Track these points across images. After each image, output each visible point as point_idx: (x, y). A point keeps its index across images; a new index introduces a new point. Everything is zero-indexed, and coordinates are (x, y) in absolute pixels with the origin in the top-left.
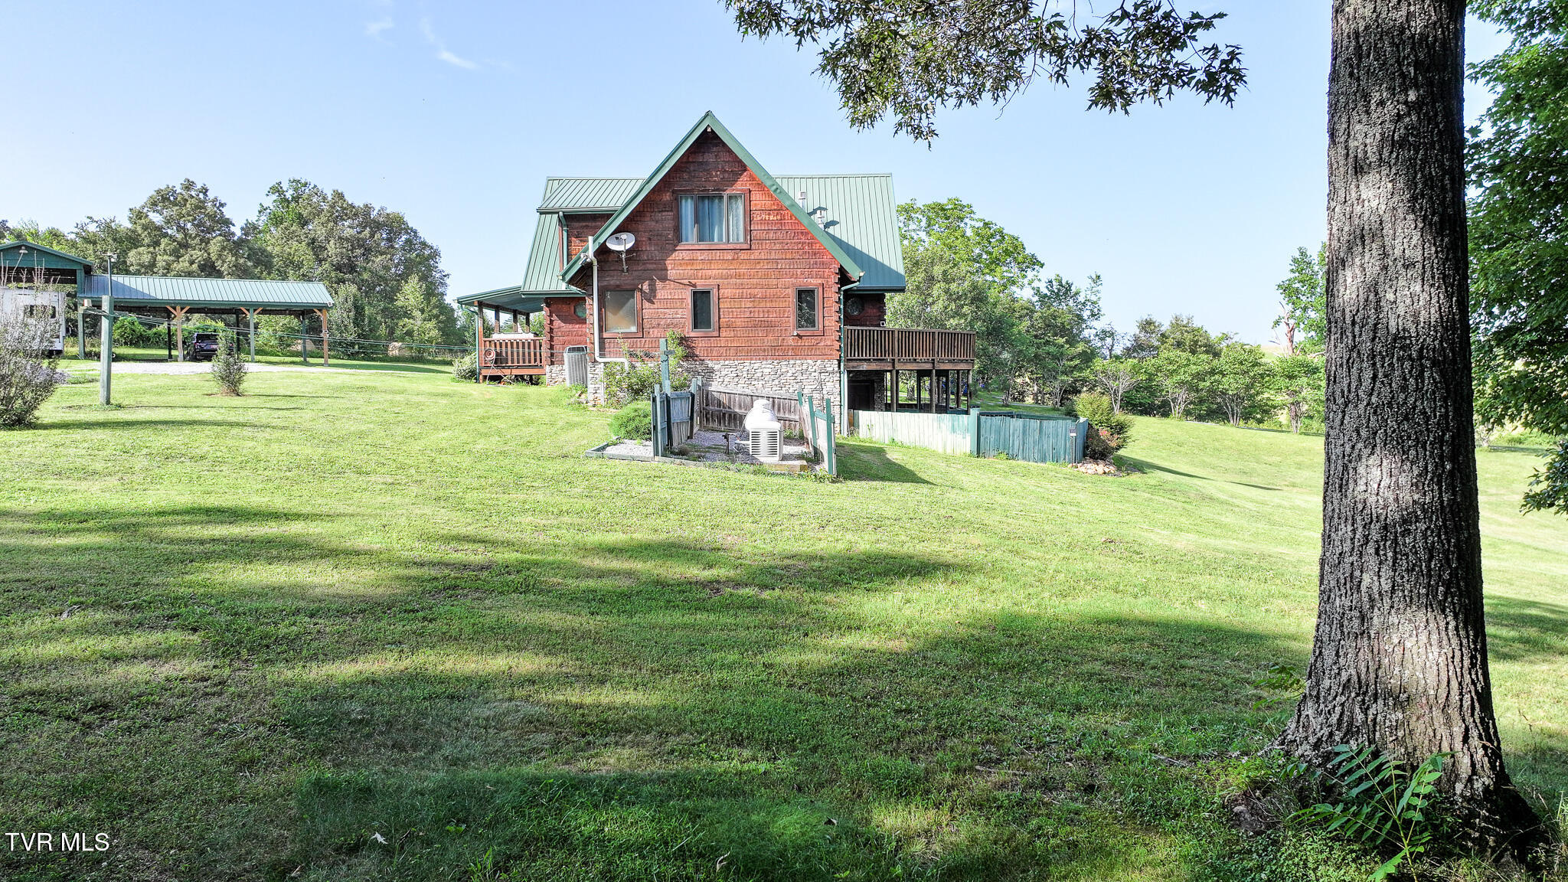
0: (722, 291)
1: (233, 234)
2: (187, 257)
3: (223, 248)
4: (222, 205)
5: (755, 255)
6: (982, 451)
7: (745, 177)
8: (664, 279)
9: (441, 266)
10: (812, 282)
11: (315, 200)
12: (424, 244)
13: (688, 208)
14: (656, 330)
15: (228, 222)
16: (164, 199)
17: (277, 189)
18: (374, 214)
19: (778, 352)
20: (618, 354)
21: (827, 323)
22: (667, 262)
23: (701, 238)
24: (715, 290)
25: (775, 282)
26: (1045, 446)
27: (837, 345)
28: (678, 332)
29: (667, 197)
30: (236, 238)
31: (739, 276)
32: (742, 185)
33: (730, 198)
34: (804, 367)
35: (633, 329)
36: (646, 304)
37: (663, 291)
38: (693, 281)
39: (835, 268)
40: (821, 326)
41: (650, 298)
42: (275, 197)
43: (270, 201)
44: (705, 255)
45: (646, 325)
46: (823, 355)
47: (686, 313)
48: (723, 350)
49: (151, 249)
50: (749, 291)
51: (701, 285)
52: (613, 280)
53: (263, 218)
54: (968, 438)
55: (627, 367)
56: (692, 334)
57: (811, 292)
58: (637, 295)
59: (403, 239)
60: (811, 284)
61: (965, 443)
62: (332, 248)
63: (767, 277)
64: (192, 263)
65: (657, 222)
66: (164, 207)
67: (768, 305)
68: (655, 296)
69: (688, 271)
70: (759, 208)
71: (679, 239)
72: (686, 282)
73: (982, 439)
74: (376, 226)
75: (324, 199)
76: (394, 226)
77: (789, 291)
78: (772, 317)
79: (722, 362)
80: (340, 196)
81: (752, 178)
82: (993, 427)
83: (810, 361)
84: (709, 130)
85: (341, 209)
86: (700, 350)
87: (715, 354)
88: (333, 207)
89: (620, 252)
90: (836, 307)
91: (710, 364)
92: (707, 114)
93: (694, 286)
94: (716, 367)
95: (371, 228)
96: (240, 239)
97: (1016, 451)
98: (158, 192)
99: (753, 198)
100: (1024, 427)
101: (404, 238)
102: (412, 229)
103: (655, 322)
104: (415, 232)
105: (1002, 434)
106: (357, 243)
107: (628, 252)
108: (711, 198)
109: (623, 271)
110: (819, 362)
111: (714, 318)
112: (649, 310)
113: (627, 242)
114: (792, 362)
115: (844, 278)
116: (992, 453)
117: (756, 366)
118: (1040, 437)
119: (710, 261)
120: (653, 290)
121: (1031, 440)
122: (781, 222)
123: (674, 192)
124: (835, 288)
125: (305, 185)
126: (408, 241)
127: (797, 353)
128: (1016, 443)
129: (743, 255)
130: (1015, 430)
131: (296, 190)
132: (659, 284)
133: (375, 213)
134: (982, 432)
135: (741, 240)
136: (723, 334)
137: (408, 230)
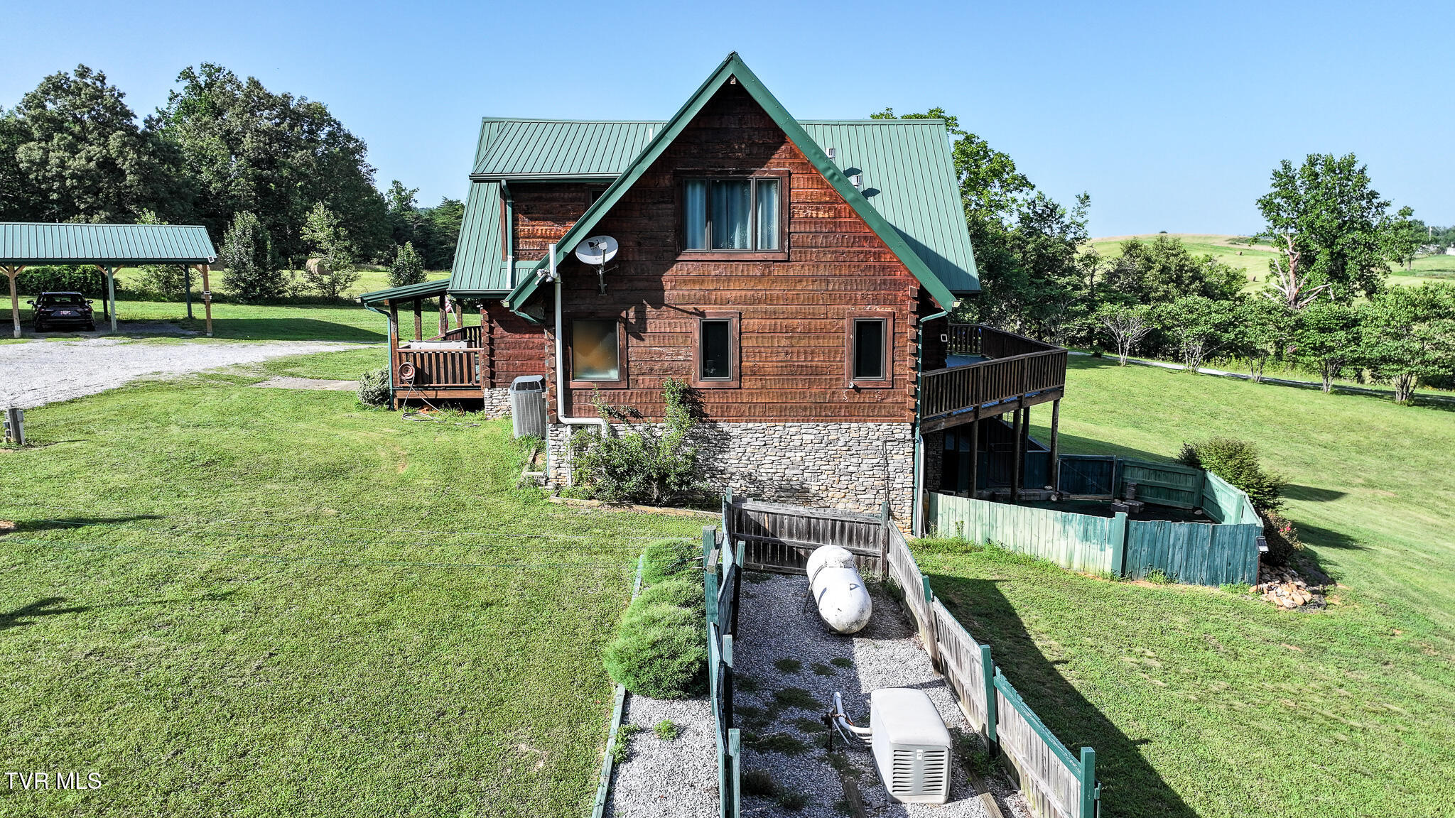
0: (745, 322)
1: (136, 127)
2: (83, 154)
3: (124, 144)
4: (121, 95)
5: (795, 270)
6: (1128, 569)
7: (782, 152)
8: (658, 303)
9: (367, 160)
10: (880, 310)
11: (228, 89)
12: (349, 137)
13: (696, 199)
14: (647, 378)
15: (128, 115)
16: (56, 86)
17: (187, 74)
18: (293, 105)
19: (824, 411)
20: (591, 412)
21: (898, 370)
22: (665, 278)
23: (716, 244)
24: (735, 321)
25: (823, 309)
26: (1218, 560)
27: (911, 403)
28: (681, 382)
29: (666, 181)
30: (139, 132)
31: (770, 300)
32: (777, 165)
33: (760, 183)
34: (863, 433)
35: (614, 375)
36: (633, 341)
37: (657, 322)
38: (701, 307)
39: (912, 289)
40: (889, 375)
41: (638, 330)
42: (187, 83)
43: (181, 88)
44: (720, 270)
45: (634, 370)
46: (892, 417)
47: (690, 353)
48: (745, 408)
49: (43, 144)
50: (785, 322)
51: (713, 312)
52: (585, 305)
53: (174, 106)
54: (1109, 551)
55: (604, 433)
56: (701, 385)
57: (876, 326)
58: (620, 327)
59: (325, 131)
60: (876, 313)
61: (1105, 559)
62: (248, 142)
63: (811, 301)
64: (89, 160)
65: (650, 219)
66: (57, 97)
67: (812, 343)
68: (645, 331)
69: (696, 291)
70: (802, 199)
71: (682, 243)
72: (690, 308)
73: (1130, 552)
74: (297, 117)
75: (239, 87)
76: (317, 116)
77: (846, 322)
78: (818, 361)
79: (743, 424)
80: (255, 84)
81: (794, 154)
82: (1147, 536)
83: (871, 425)
84: (733, 82)
85: (257, 98)
86: (711, 404)
87: (733, 412)
88: (248, 96)
89: (598, 266)
90: (911, 348)
91: (724, 426)
92: (733, 57)
93: (702, 314)
94: (736, 432)
95: (292, 119)
96: (144, 132)
97: (1176, 568)
98: (49, 79)
99: (795, 184)
100: (1190, 534)
101: (327, 129)
102: (335, 121)
103: (646, 367)
104: (339, 124)
105: (1159, 545)
106: (275, 136)
107: (608, 265)
108: (732, 184)
109: (599, 290)
110: (885, 426)
111: (733, 362)
112: (636, 349)
113: (607, 251)
114: (845, 425)
115: (925, 302)
116: (1143, 573)
117: (793, 430)
118: (1211, 548)
119: (729, 278)
120: (642, 319)
121: (1199, 552)
122: (834, 222)
123: (676, 174)
124: (911, 319)
125: (219, 70)
126: (330, 134)
127: (852, 413)
128: (1178, 558)
129: (777, 270)
130: (1177, 539)
131: (209, 75)
132: (650, 310)
133: (295, 102)
134: (1131, 542)
135: (775, 246)
136: (746, 384)
137: (330, 122)
